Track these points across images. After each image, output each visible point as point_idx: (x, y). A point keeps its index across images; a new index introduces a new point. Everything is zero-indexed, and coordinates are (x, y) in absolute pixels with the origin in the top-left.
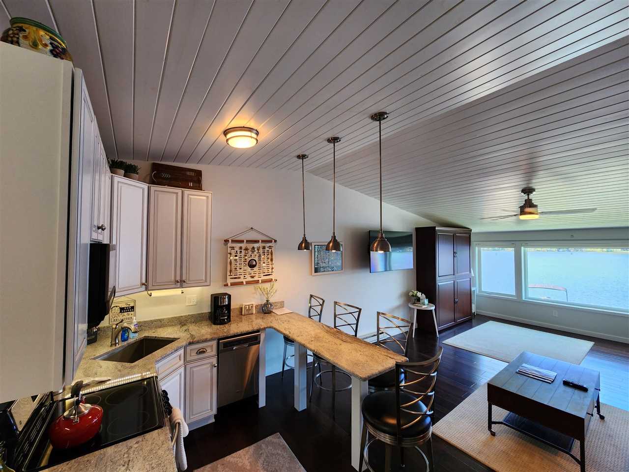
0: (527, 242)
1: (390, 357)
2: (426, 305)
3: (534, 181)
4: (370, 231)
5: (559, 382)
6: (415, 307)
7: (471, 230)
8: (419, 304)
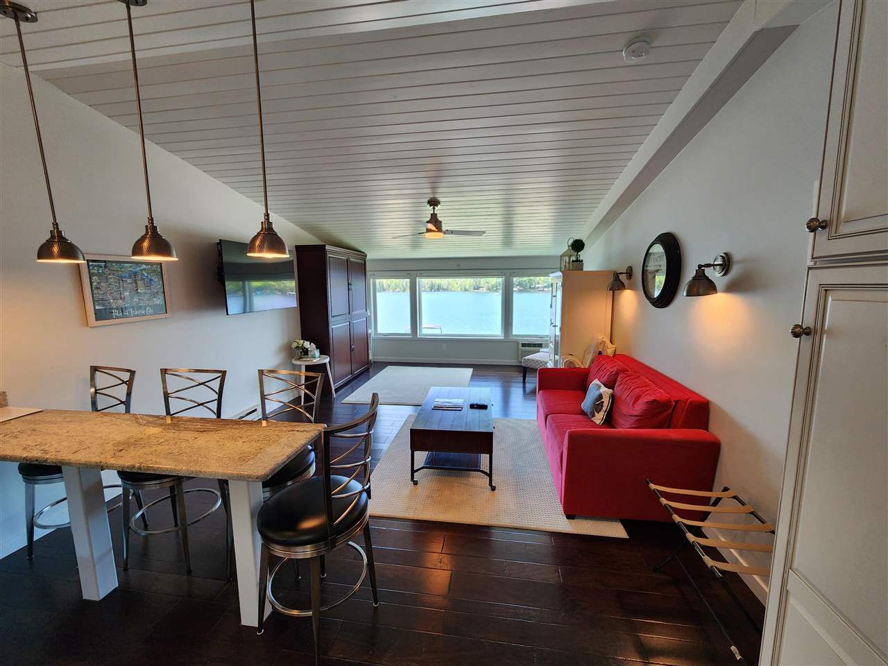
0: (421, 272)
1: (298, 431)
2: (317, 358)
3: (440, 190)
4: (221, 242)
5: (466, 407)
6: (303, 363)
7: (366, 256)
8: (307, 358)
